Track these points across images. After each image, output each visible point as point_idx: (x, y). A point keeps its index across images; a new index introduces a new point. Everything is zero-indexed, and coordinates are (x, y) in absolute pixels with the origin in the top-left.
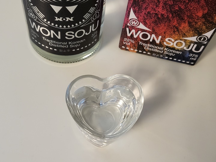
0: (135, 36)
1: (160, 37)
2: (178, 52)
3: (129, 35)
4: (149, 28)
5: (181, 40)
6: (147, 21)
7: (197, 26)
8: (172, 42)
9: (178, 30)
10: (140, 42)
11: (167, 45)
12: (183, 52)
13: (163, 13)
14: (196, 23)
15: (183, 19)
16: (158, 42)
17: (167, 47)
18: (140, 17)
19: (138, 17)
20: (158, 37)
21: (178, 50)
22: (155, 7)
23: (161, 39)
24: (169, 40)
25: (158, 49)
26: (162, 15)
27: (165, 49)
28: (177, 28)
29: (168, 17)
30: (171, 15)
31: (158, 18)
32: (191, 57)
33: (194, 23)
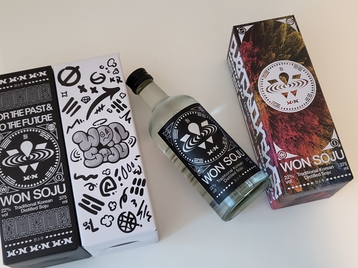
0: (291, 169)
1: (308, 158)
2: (331, 168)
3: (285, 170)
4: (295, 154)
5: (323, 153)
6: (289, 148)
7: (323, 133)
8: (318, 158)
9: (314, 145)
10: (298, 173)
11: (318, 164)
12: (334, 165)
13: (295, 134)
14: (320, 131)
15: (310, 133)
16: (310, 165)
17: (320, 166)
18: (283, 147)
19: (281, 148)
20: (306, 159)
21: (329, 165)
22: (287, 132)
23: (310, 160)
24: (316, 158)
25: (316, 173)
26: (295, 137)
27: (320, 169)
28: (312, 143)
29: (300, 137)
30: (301, 134)
31: (295, 141)
32: (343, 167)
33: (319, 133)
